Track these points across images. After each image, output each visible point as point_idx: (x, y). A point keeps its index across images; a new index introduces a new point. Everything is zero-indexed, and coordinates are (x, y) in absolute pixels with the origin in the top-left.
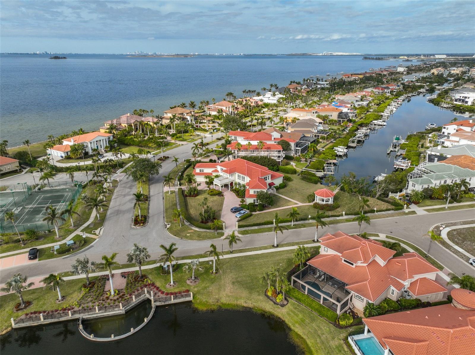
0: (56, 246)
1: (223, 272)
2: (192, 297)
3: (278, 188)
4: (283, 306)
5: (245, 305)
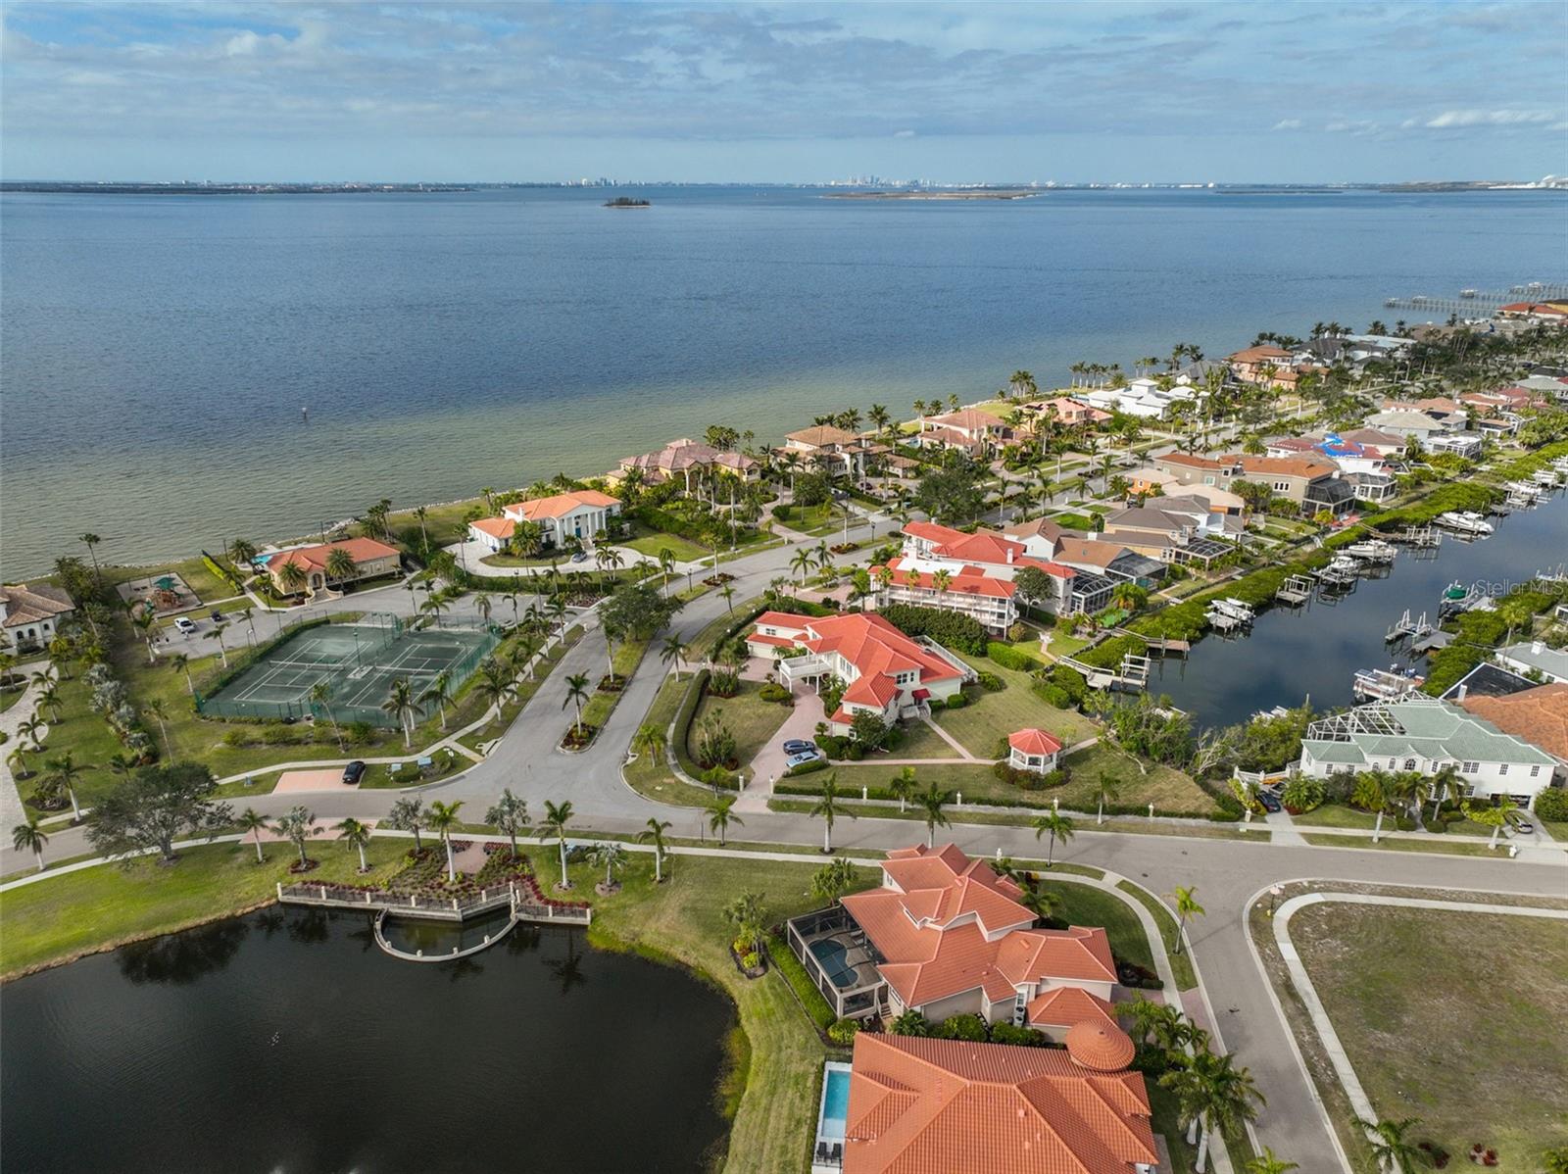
0: (396, 763)
1: (677, 885)
2: (589, 918)
3: (938, 708)
4: (751, 977)
5: (682, 958)
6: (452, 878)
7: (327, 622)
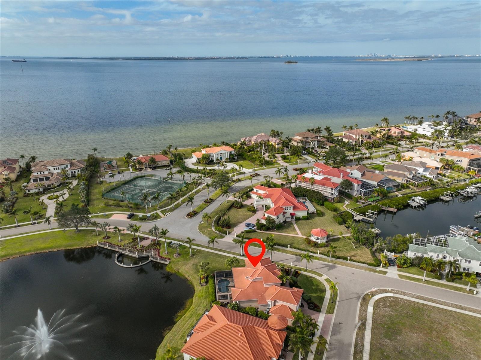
0: (141, 215)
1: (195, 258)
2: (168, 262)
3: (298, 219)
4: (202, 286)
5: (187, 277)
6: (139, 247)
7: (145, 176)
